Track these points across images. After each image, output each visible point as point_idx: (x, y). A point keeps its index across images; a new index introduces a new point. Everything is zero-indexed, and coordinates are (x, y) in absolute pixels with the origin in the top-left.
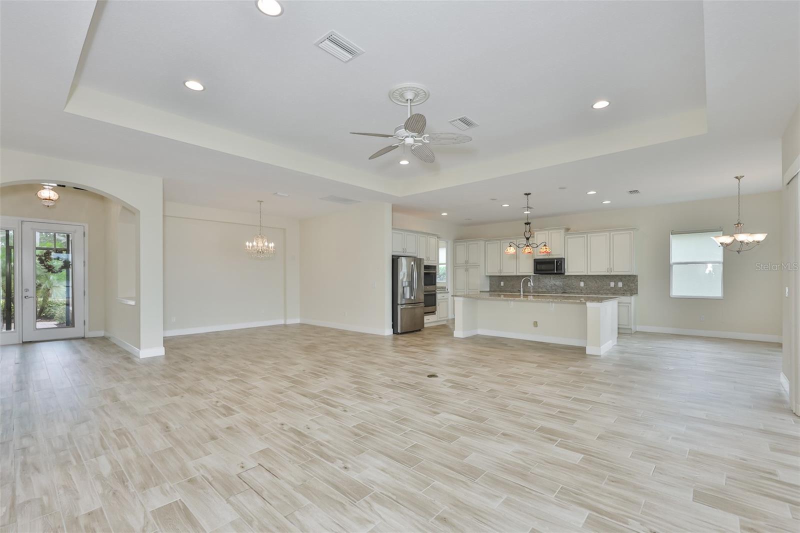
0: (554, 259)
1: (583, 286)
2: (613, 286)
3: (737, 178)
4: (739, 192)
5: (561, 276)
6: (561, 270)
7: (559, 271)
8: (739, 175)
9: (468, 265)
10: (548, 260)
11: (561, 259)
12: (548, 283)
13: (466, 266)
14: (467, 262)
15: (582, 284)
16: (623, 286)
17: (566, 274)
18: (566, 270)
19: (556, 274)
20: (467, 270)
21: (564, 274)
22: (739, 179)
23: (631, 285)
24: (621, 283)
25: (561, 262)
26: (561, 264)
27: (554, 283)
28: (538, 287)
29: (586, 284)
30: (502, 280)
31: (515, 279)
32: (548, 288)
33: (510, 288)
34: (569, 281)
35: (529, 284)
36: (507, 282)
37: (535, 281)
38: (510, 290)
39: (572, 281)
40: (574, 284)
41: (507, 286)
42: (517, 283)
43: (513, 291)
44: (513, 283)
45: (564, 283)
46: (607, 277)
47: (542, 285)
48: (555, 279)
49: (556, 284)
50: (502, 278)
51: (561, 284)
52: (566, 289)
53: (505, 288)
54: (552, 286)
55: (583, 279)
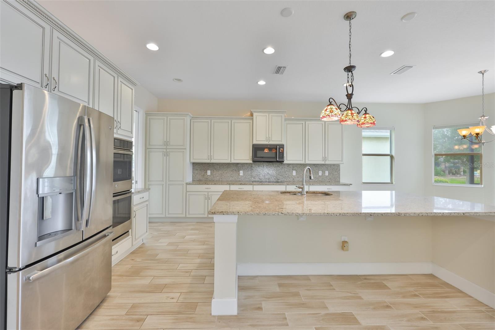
0: (277, 145)
1: (295, 175)
2: (321, 175)
3: (481, 72)
4: (483, 91)
6: (281, 158)
8: (482, 69)
9: (168, 147)
10: (269, 146)
11: (283, 145)
12: (261, 172)
13: (166, 149)
14: (166, 143)
15: (294, 173)
16: (329, 174)
19: (277, 161)
20: (166, 154)
21: (284, 162)
22: (483, 74)
23: (335, 173)
24: (327, 172)
26: (281, 151)
27: (268, 172)
28: (251, 176)
29: (297, 173)
30: (208, 168)
31: (225, 167)
32: (261, 177)
33: (218, 178)
34: (283, 170)
35: (241, 173)
36: (215, 170)
37: (247, 170)
38: (218, 180)
39: (285, 170)
40: (287, 173)
41: (214, 175)
42: (226, 172)
43: (222, 181)
44: (222, 172)
45: (277, 172)
46: (316, 165)
47: (254, 174)
48: (268, 167)
49: (270, 173)
50: (209, 166)
51: (275, 173)
52: (279, 178)
53: (213, 178)
54: (265, 175)
55: (295, 167)
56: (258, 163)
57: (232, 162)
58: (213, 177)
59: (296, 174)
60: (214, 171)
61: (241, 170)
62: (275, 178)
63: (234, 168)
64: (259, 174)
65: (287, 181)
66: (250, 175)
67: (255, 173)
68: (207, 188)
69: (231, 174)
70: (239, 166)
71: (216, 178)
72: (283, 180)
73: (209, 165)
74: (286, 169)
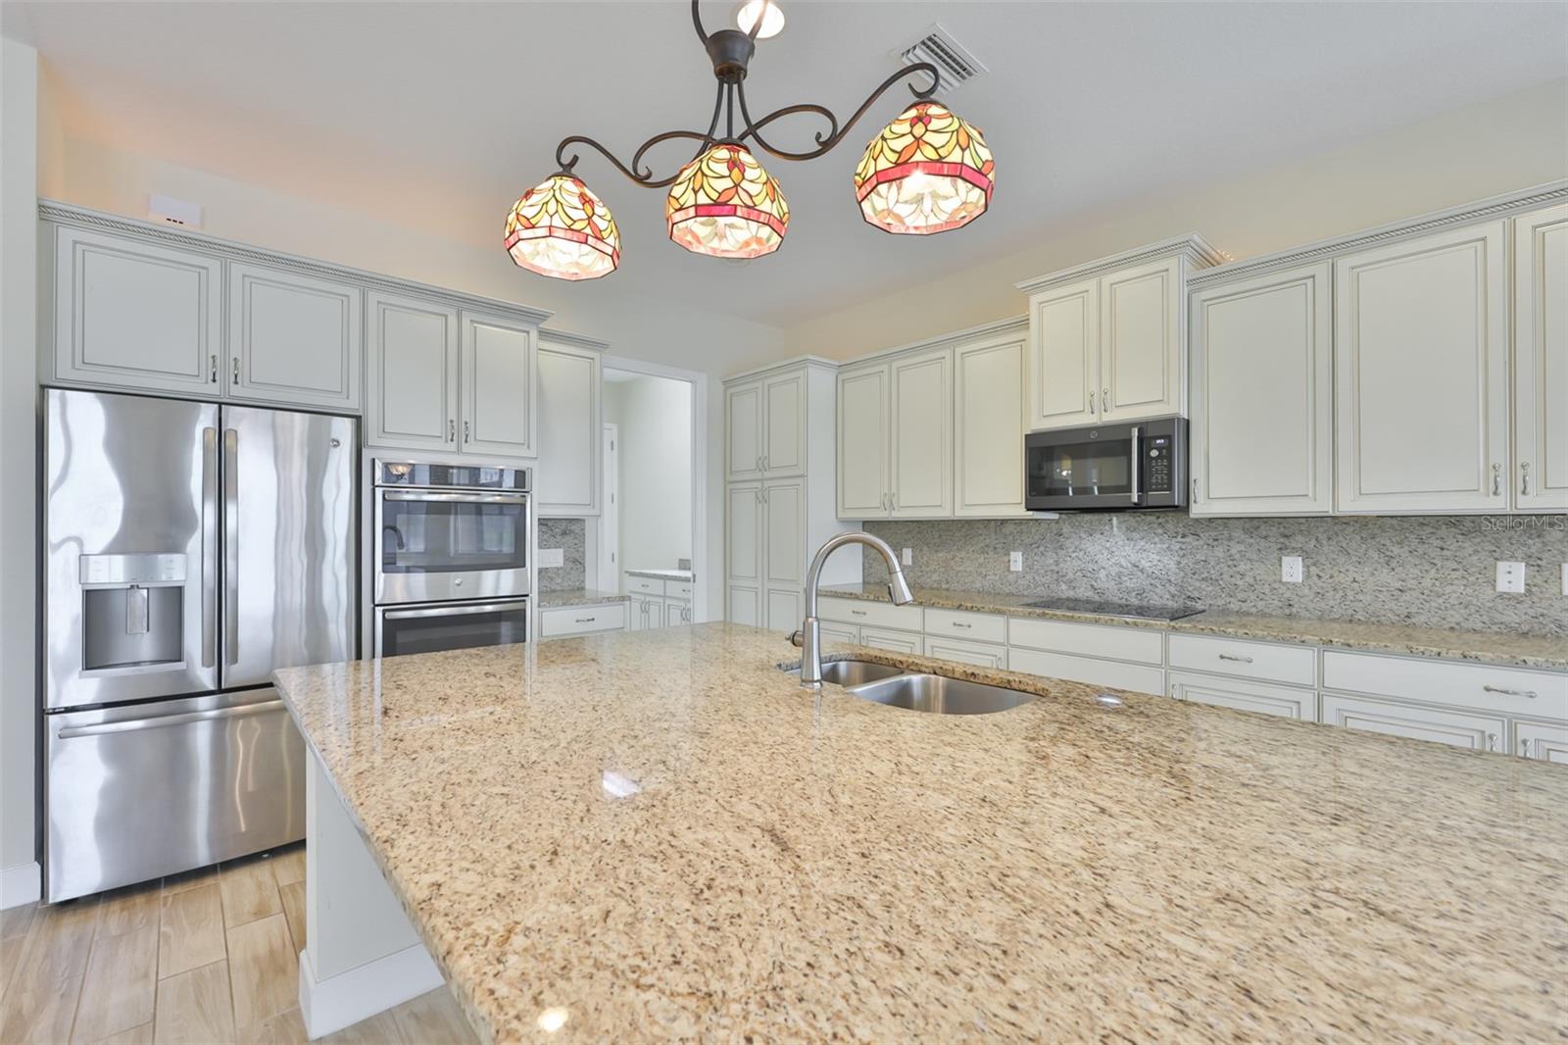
0: (1127, 426)
1: (1298, 577)
2: (1518, 587)
5: (1170, 519)
6: (1170, 488)
7: (1155, 496)
9: (770, 473)
10: (1093, 436)
11: (1169, 422)
12: (1102, 558)
15: (1293, 569)
17: (1197, 510)
18: (1198, 491)
19: (1136, 508)
21: (1186, 509)
25: (1169, 438)
26: (1167, 453)
27: (1133, 558)
28: (1055, 576)
29: (1313, 569)
30: (905, 540)
31: (958, 534)
32: (1105, 582)
33: (935, 577)
34: (1219, 552)
35: (1017, 561)
36: (925, 548)
37: (1042, 549)
38: (935, 585)
39: (1233, 551)
40: (1242, 567)
41: (924, 567)
42: (963, 554)
43: (947, 590)
44: (950, 556)
45: (1184, 561)
46: (1468, 523)
47: (1070, 567)
48: (1135, 535)
49: (1144, 564)
50: (909, 532)
51: (1173, 566)
52: (1196, 594)
53: (919, 577)
54: (1119, 575)
55: (1299, 538)
56: (1088, 517)
57: (956, 514)
58: (920, 574)
59: (1307, 575)
60: (921, 550)
61: (1014, 550)
62: (1173, 589)
63: (987, 541)
64: (1090, 567)
65: (1248, 614)
66: (1052, 571)
67: (1076, 563)
68: (856, 610)
69: (980, 565)
70: (1009, 528)
71: (930, 577)
72: (1221, 602)
73: (907, 529)
74: (1242, 547)
